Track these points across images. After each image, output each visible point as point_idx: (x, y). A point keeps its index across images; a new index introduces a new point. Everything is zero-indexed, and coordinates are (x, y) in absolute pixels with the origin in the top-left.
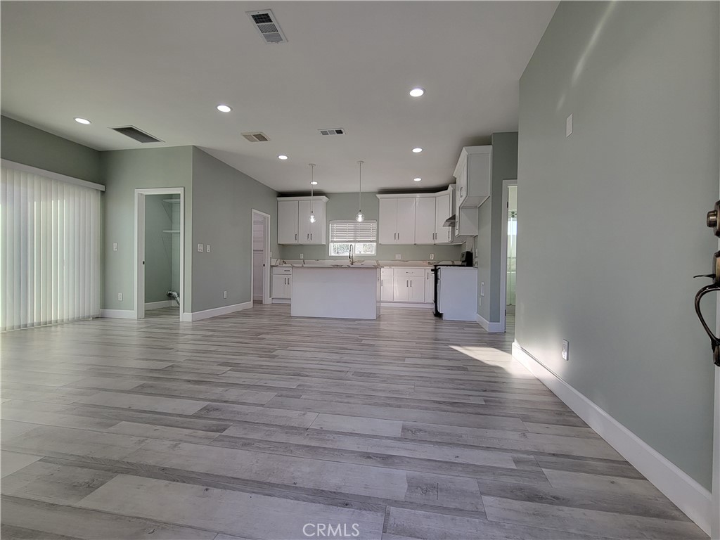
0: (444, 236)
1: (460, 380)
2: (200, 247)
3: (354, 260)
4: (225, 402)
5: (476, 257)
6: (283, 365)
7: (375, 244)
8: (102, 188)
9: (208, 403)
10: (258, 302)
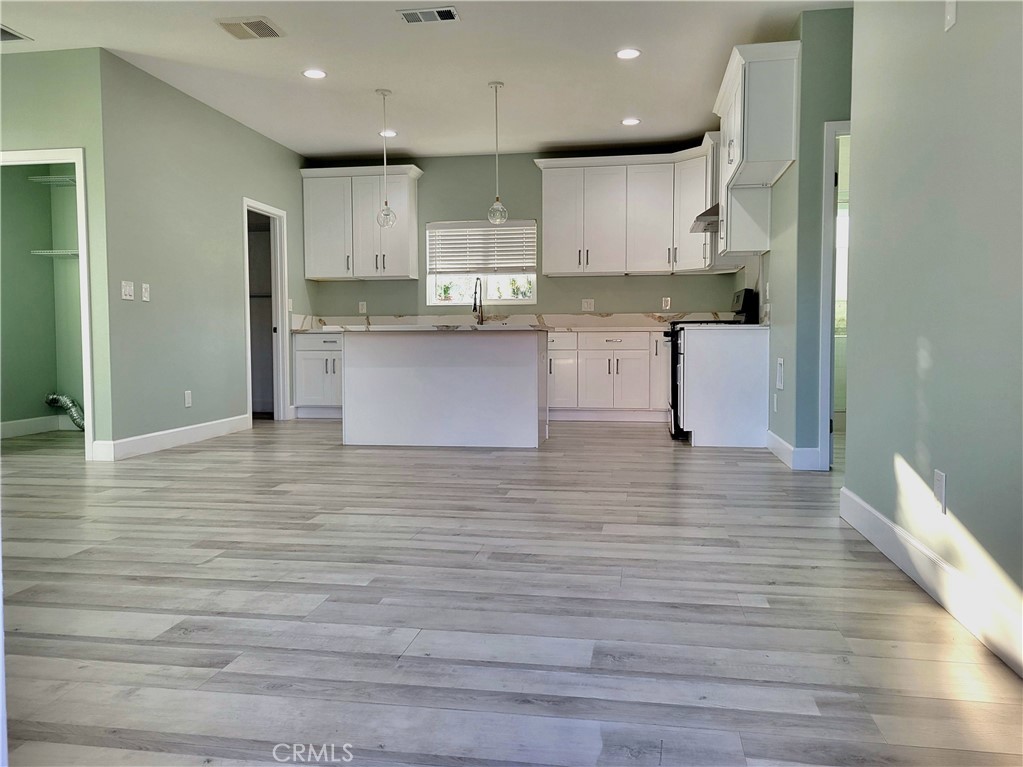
0: (694, 254)
1: (721, 564)
2: (128, 290)
3: (485, 315)
4: (219, 614)
5: (765, 302)
6: (336, 542)
7: (533, 277)
9: (183, 617)
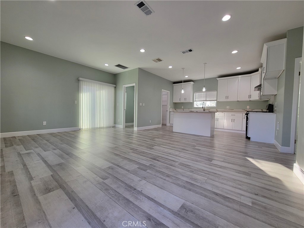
2: (141, 104)
3: (205, 109)
4: (118, 166)
5: (275, 107)
7: (216, 101)
8: (115, 86)
10: (164, 125)
